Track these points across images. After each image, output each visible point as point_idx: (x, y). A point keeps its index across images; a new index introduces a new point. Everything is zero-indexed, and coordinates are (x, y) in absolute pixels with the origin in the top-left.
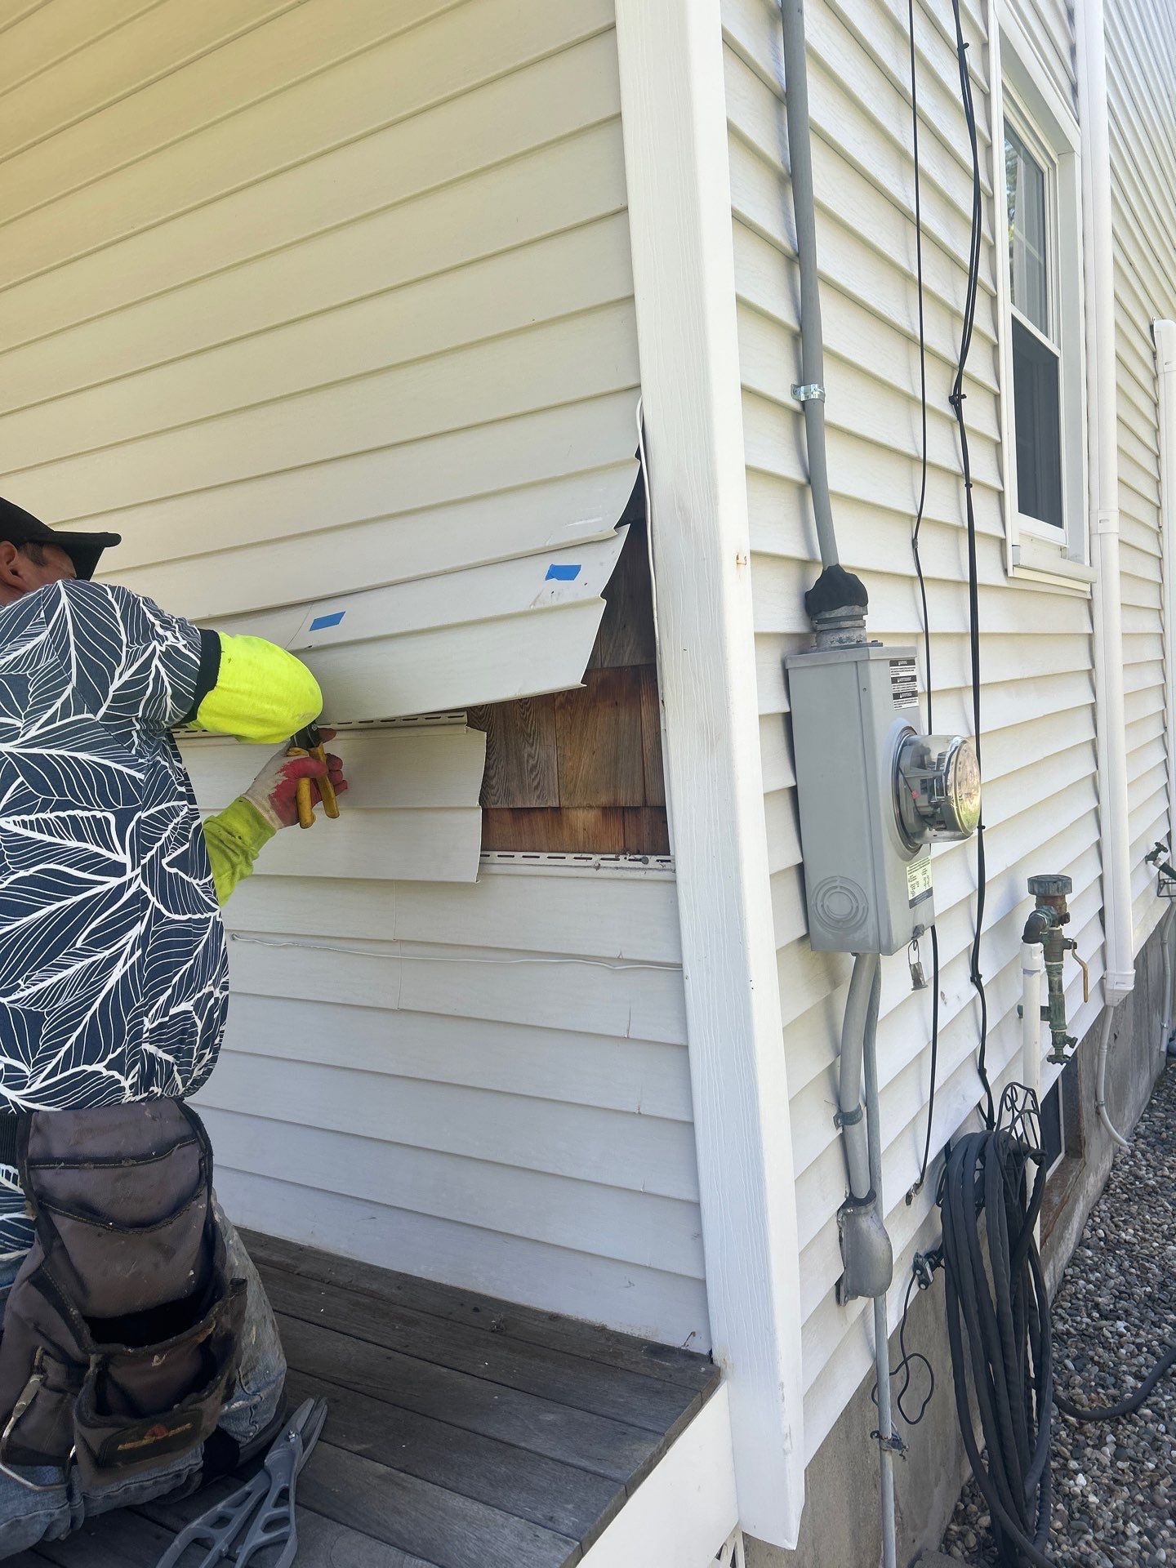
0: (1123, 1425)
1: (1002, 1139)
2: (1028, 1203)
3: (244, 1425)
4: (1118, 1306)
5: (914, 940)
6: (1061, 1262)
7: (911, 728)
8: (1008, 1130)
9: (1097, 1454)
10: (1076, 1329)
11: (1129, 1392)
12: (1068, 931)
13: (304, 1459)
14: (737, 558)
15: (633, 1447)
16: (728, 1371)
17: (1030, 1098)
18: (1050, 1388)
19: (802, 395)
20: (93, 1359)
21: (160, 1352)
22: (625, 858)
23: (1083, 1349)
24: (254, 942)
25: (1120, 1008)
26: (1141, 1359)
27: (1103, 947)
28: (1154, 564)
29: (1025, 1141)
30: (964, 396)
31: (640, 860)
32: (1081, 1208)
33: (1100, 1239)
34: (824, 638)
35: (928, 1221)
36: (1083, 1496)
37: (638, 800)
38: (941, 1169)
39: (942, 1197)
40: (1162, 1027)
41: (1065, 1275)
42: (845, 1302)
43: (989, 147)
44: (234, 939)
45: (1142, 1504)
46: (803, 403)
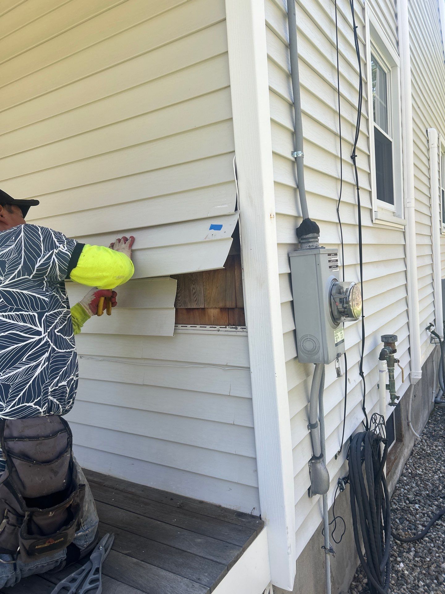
0: (418, 544)
1: (371, 435)
2: (381, 459)
3: (83, 542)
4: (416, 498)
5: (337, 358)
6: (395, 482)
7: (336, 279)
8: (373, 431)
9: (408, 555)
10: (400, 507)
11: (420, 531)
12: (396, 356)
13: (105, 556)
14: (271, 215)
15: (231, 552)
16: (267, 523)
17: (382, 419)
18: (390, 530)
19: (295, 155)
20: (27, 513)
21: (52, 511)
22: (229, 327)
23: (403, 515)
24: (88, 359)
25: (417, 385)
26: (425, 519)
27: (410, 362)
28: (428, 219)
29: (380, 435)
30: (356, 156)
31: (234, 328)
32: (402, 461)
33: (409, 473)
34: (303, 245)
35: (343, 466)
36: (402, 571)
37: (234, 305)
38: (348, 446)
39: (349, 456)
40: (433, 393)
41: (396, 487)
42: (312, 496)
43: (365, 64)
44: (81, 358)
45: (425, 574)
46: (296, 158)
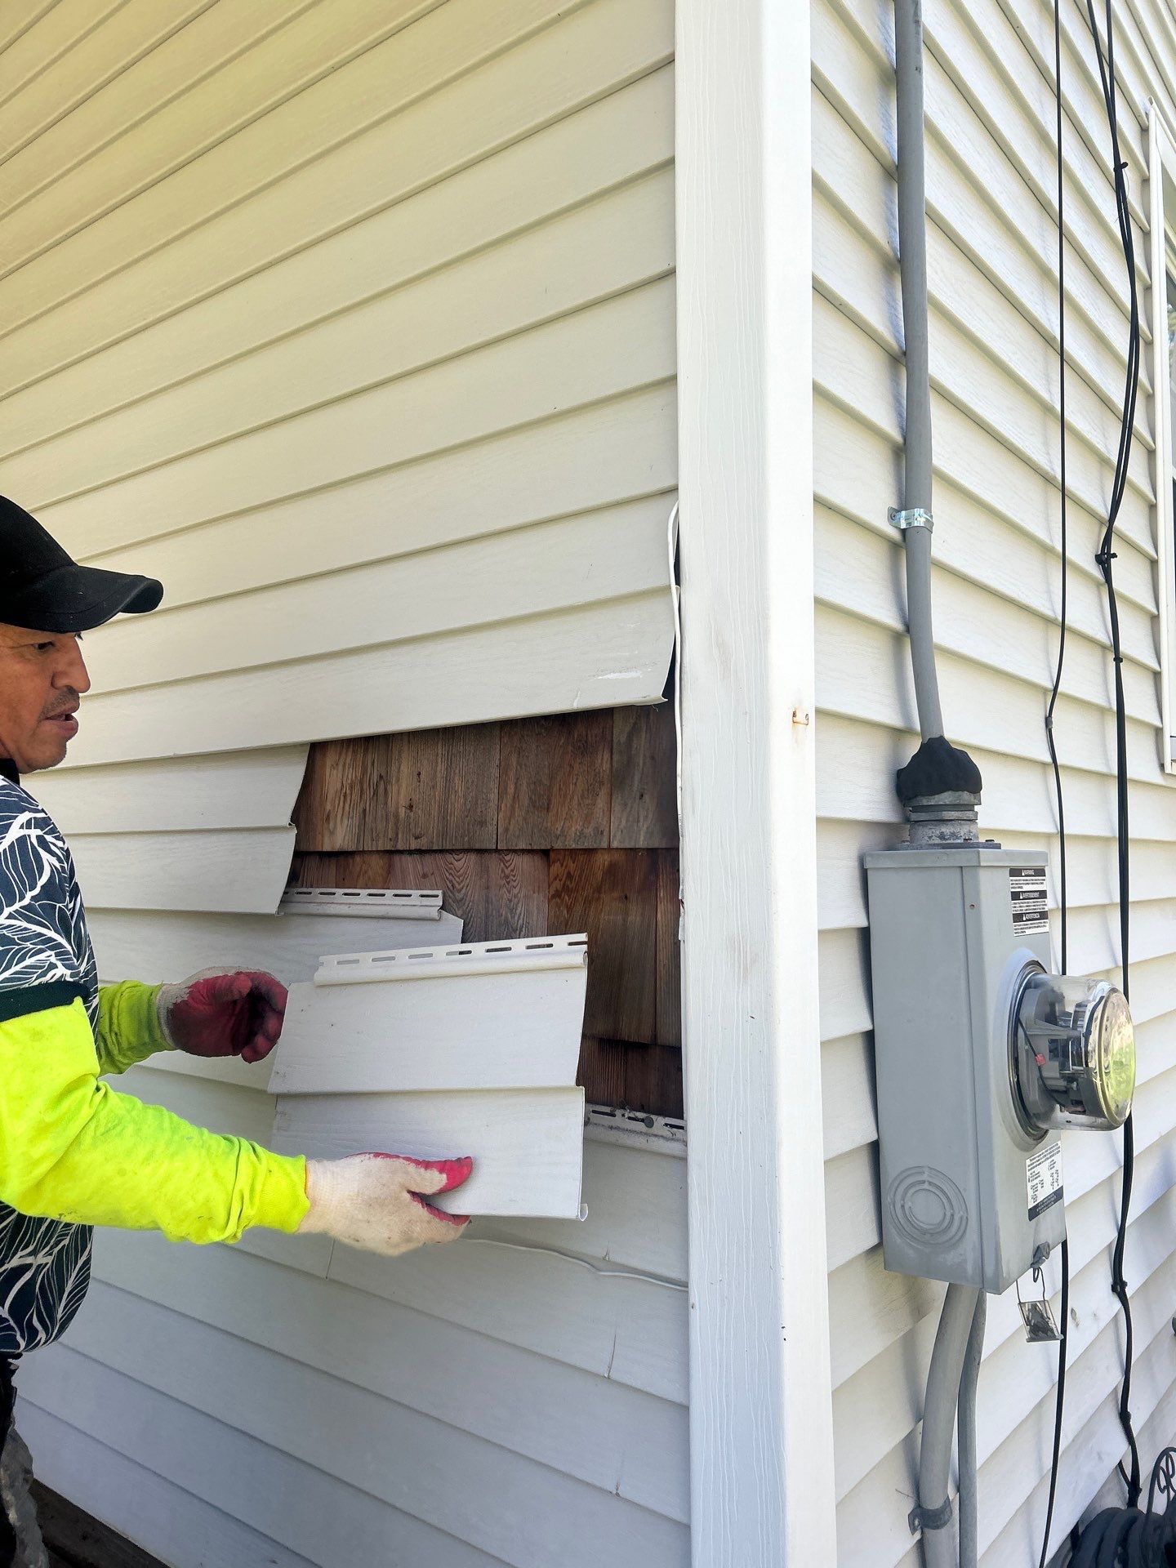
5: (1034, 1266)
7: (1037, 963)
14: (794, 715)
19: (903, 521)
22: (623, 1115)
30: (1114, 556)
31: (643, 1120)
34: (920, 832)
37: (645, 1035)
43: (1149, 288)
46: (904, 532)
